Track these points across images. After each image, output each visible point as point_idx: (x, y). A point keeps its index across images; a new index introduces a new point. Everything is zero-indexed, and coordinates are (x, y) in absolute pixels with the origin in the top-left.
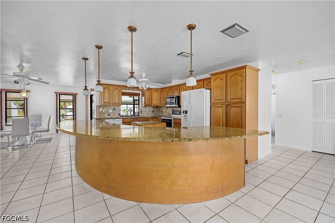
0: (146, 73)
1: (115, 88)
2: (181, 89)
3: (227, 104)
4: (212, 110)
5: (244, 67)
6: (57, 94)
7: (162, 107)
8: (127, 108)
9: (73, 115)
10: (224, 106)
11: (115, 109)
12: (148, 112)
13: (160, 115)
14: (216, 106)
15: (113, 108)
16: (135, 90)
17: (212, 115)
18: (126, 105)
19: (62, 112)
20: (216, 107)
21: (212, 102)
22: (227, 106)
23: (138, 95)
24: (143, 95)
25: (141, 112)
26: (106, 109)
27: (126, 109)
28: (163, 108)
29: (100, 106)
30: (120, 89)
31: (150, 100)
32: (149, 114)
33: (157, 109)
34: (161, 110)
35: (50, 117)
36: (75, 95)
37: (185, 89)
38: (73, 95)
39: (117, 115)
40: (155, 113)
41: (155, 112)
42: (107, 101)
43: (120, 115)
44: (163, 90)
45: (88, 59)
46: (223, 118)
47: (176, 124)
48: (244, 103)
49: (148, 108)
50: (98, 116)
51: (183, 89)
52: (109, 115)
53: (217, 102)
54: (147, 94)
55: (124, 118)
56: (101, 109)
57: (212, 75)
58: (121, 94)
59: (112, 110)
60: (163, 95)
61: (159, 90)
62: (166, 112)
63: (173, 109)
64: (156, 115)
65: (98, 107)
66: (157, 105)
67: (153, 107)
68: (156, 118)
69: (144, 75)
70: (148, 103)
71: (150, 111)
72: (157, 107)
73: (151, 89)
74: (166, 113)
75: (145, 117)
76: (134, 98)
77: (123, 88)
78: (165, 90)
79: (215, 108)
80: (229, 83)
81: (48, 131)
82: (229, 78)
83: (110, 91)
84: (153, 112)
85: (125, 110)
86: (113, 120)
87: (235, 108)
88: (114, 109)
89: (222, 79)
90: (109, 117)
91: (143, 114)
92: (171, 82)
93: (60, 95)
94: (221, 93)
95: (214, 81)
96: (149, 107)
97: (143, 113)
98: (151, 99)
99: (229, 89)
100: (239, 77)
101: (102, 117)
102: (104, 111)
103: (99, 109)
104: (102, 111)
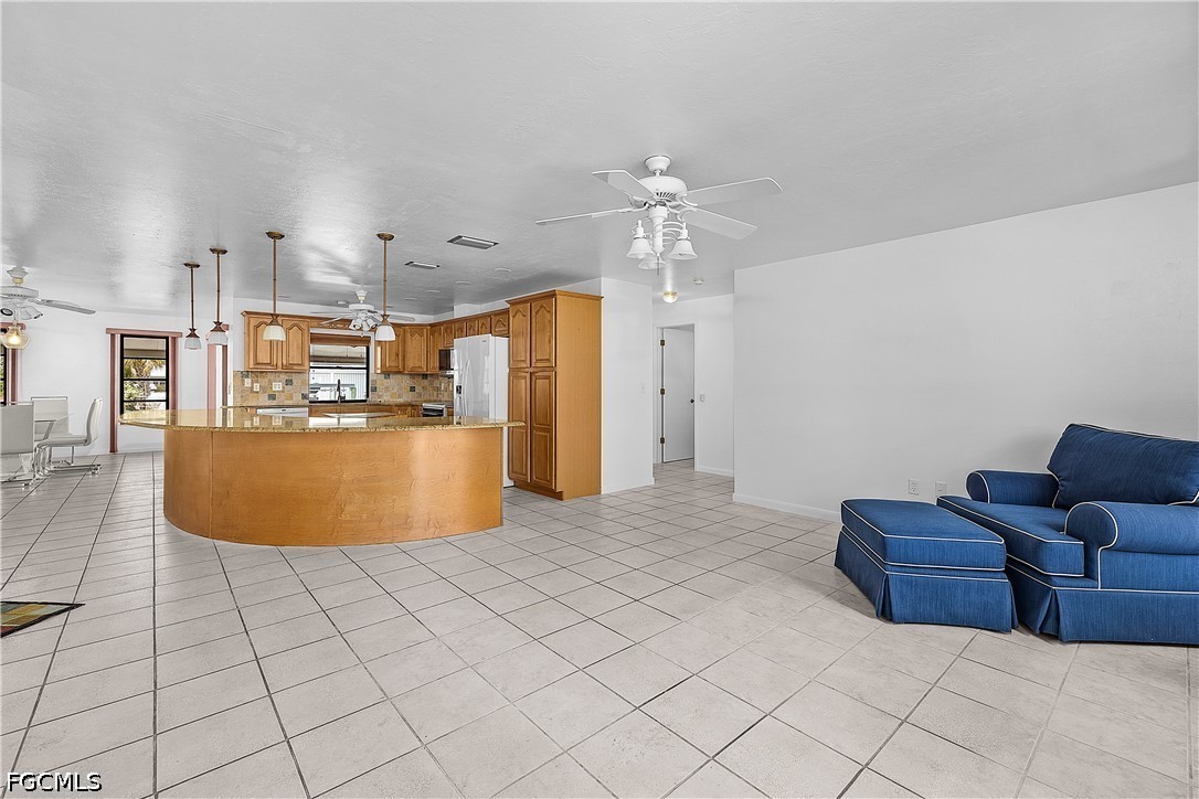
1: (288, 323)
3: (531, 370)
5: (553, 295)
6: (113, 336)
9: (167, 401)
10: (528, 376)
11: (291, 380)
12: (395, 390)
14: (516, 374)
15: (284, 377)
19: (131, 390)
20: (515, 378)
21: (510, 367)
23: (363, 341)
25: (375, 389)
26: (265, 381)
29: (245, 374)
30: (304, 326)
31: (397, 355)
32: (400, 396)
33: (425, 382)
34: (437, 383)
35: (94, 403)
36: (174, 339)
38: (167, 338)
39: (298, 399)
40: (420, 394)
41: (418, 389)
42: (264, 358)
43: (305, 396)
45: (198, 266)
48: (553, 369)
49: (394, 379)
50: (239, 399)
52: (272, 397)
53: (517, 365)
56: (248, 382)
57: (513, 303)
58: (307, 338)
59: (281, 383)
60: (434, 343)
64: (423, 398)
65: (239, 375)
66: (420, 370)
67: (413, 375)
69: (361, 295)
70: (393, 364)
71: (401, 389)
72: (425, 376)
73: (401, 326)
77: (315, 323)
79: (515, 382)
80: (534, 325)
81: (87, 441)
82: (534, 313)
84: (413, 389)
87: (541, 381)
88: (289, 382)
89: (524, 316)
90: (274, 403)
91: (381, 396)
93: (122, 336)
95: (514, 317)
96: (399, 376)
97: (379, 392)
98: (401, 354)
99: (534, 338)
100: (548, 313)
101: (252, 402)
102: (257, 387)
103: (243, 381)
104: (252, 387)
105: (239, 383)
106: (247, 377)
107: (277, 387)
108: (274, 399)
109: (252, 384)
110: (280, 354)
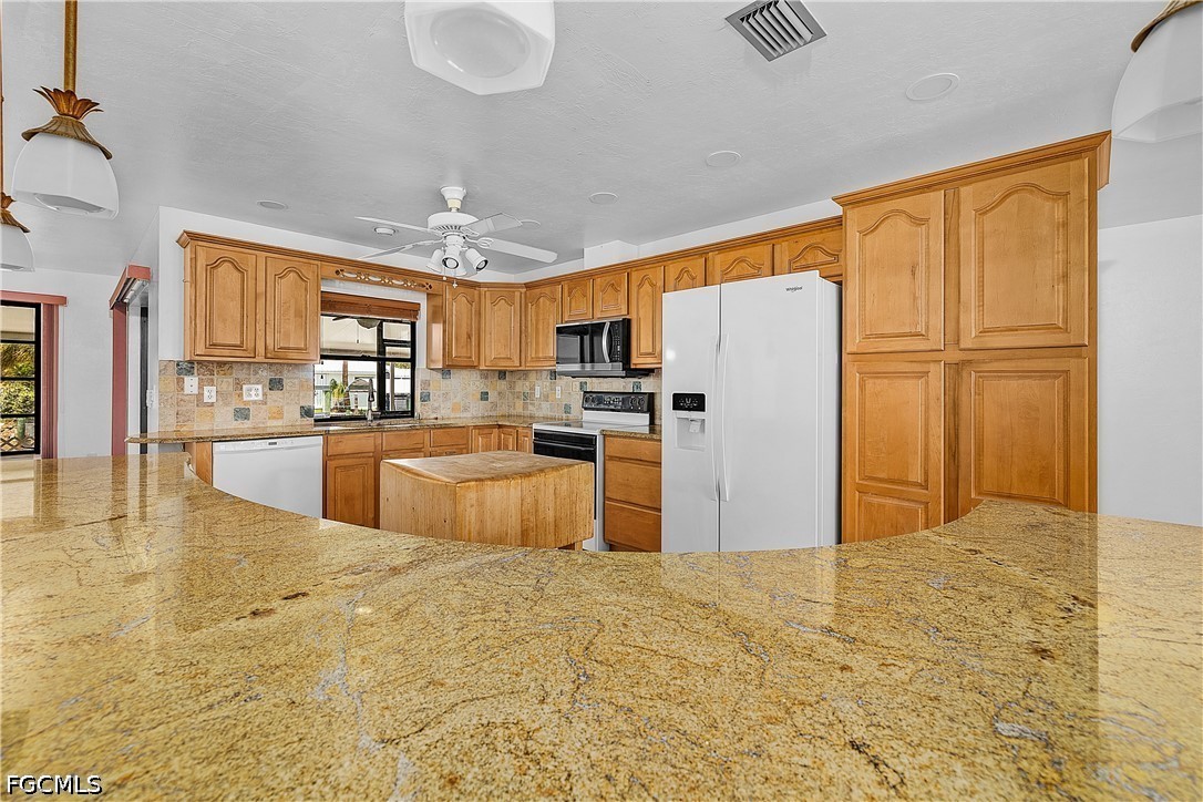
0: (465, 184)
1: (280, 264)
2: (640, 286)
3: (954, 356)
4: (853, 392)
5: (1082, 148)
7: (525, 373)
8: (345, 376)
10: (936, 372)
11: (280, 381)
12: (459, 399)
13: (513, 412)
14: (881, 367)
15: (266, 375)
16: (393, 286)
17: (851, 417)
18: (340, 363)
20: (877, 375)
21: (849, 347)
22: (956, 369)
23: (408, 312)
24: (436, 315)
25: (426, 397)
27: (339, 381)
28: (533, 376)
29: (187, 367)
30: (308, 273)
31: (469, 337)
32: (466, 409)
33: (502, 385)
34: (523, 386)
36: (51, 307)
37: (660, 283)
38: (37, 306)
39: (292, 416)
40: (495, 405)
41: (492, 396)
42: (227, 334)
43: (307, 412)
44: (537, 291)
46: (927, 436)
47: (620, 459)
49: (458, 379)
50: (172, 420)
51: (652, 285)
52: (242, 414)
53: (886, 345)
54: (457, 307)
55: (336, 433)
56: (191, 383)
57: (849, 201)
58: (314, 302)
59: (260, 387)
60: (537, 315)
61: (517, 294)
62: (546, 398)
63: (582, 385)
64: (499, 413)
65: (173, 369)
66: (503, 365)
67: (485, 374)
68: (500, 426)
69: (454, 194)
70: (463, 353)
71: (467, 395)
72: (502, 374)
73: (474, 285)
74: (545, 405)
75: (442, 427)
76: (380, 332)
77: (330, 269)
78: (547, 290)
79: (870, 384)
80: (969, 244)
82: (968, 211)
83: (251, 283)
84: (484, 396)
85: (335, 385)
86: (264, 444)
87: (1014, 384)
88: (276, 384)
89: (918, 221)
90: (244, 427)
91: (435, 410)
92: (581, 254)
94: (915, 298)
95: (865, 233)
96: (465, 373)
97: (433, 402)
98: (475, 336)
99: (969, 276)
100: (1048, 205)
101: (200, 427)
102: (210, 394)
103: (180, 382)
104: (201, 395)
105: (173, 386)
106: (190, 372)
107: (254, 392)
108: (247, 417)
109: (201, 387)
110: (260, 326)
